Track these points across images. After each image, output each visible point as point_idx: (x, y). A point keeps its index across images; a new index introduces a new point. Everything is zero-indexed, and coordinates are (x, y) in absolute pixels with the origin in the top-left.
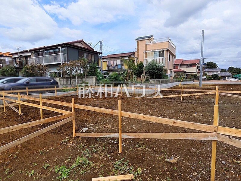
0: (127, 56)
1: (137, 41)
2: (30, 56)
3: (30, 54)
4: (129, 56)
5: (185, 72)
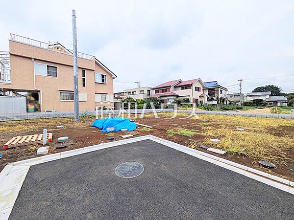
5: (178, 96)
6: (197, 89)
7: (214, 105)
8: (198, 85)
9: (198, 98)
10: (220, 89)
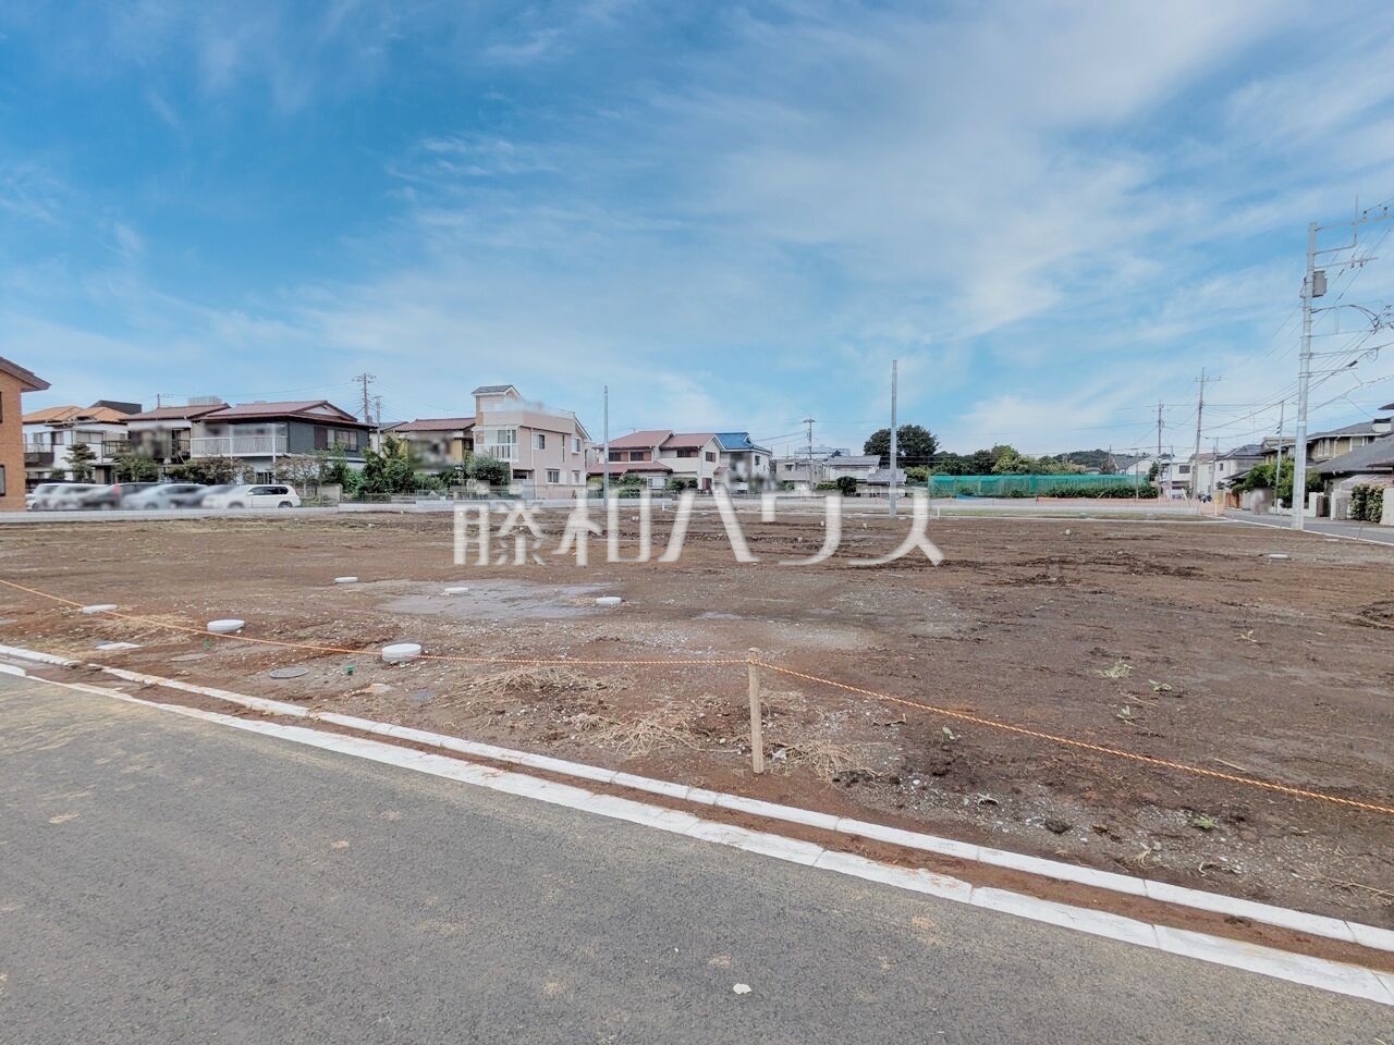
0: (461, 430)
1: (478, 397)
2: (188, 429)
3: (188, 424)
4: (466, 430)
5: (670, 472)
6: (710, 457)
7: (742, 492)
8: (711, 448)
9: (711, 476)
10: (754, 455)
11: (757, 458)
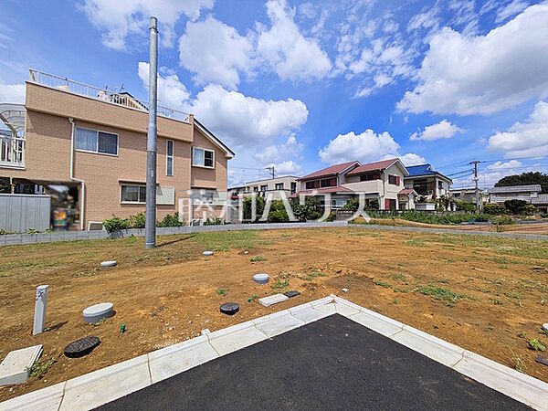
6: (393, 180)
7: (430, 211)
8: (395, 173)
9: (395, 197)
10: (438, 180)
11: (440, 183)
